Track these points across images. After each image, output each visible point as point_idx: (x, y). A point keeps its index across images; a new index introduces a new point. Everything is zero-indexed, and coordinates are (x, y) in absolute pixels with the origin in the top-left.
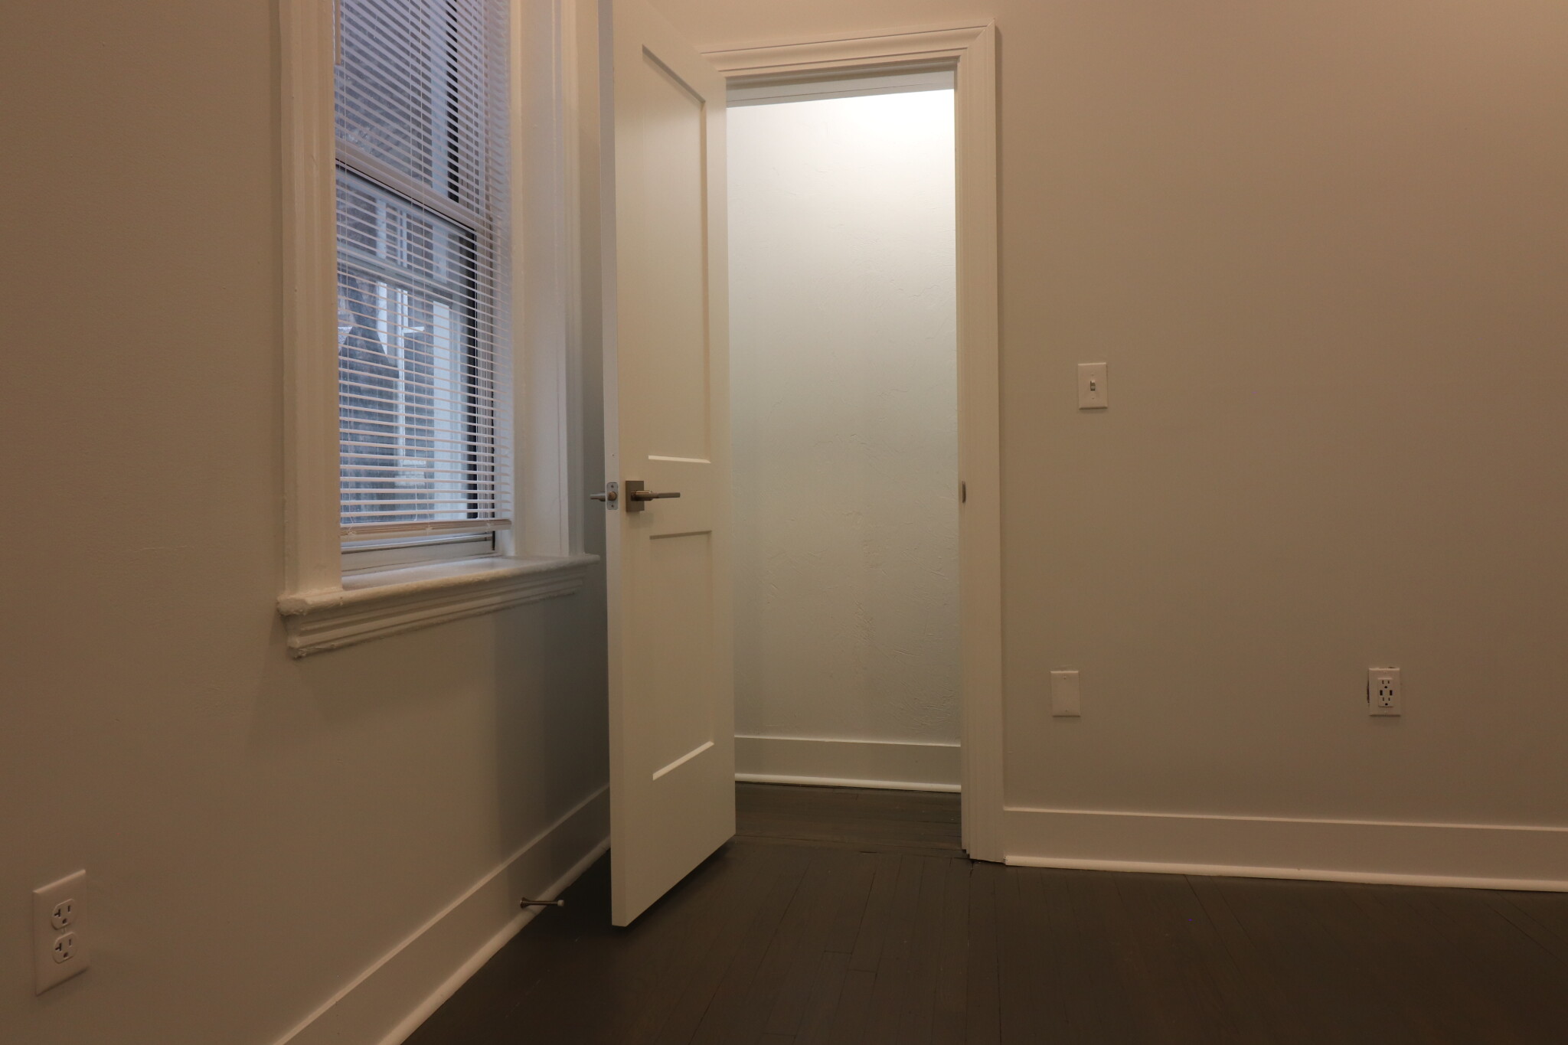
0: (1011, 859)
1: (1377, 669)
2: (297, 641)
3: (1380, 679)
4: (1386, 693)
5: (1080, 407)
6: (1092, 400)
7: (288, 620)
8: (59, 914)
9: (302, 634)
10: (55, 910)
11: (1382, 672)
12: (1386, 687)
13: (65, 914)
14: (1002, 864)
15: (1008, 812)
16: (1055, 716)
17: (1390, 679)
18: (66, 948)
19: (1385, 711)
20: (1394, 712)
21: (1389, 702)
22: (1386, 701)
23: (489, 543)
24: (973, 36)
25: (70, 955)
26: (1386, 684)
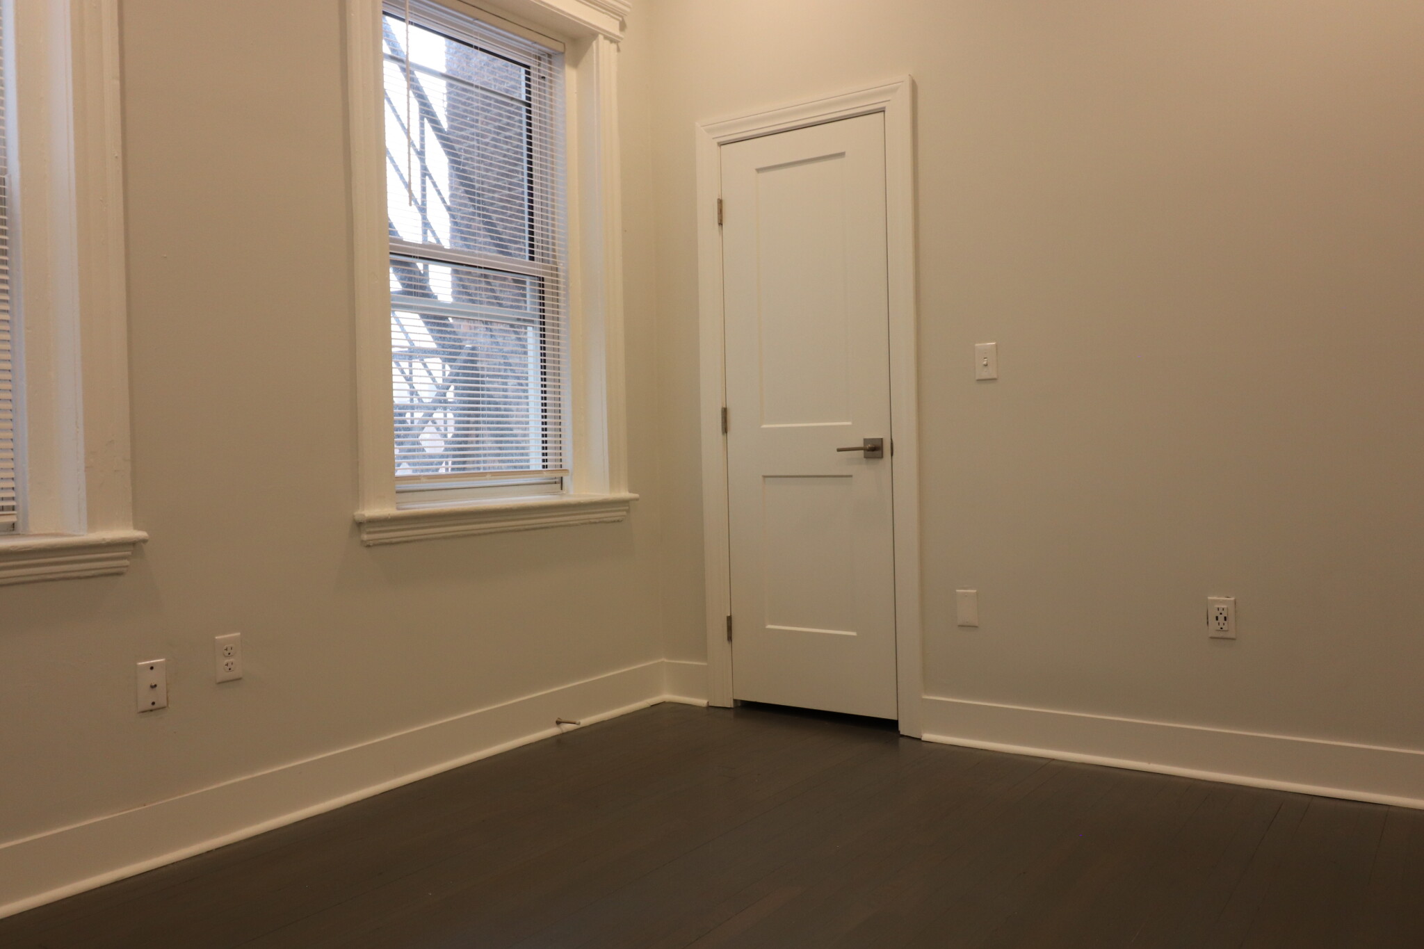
0: (927, 736)
1: (1215, 598)
2: (365, 537)
3: (1217, 606)
4: (1221, 618)
5: (977, 378)
6: (985, 374)
7: (360, 525)
8: (226, 649)
9: (369, 533)
10: (225, 647)
11: (1220, 600)
12: (1221, 614)
13: (229, 651)
14: (920, 739)
15: (927, 699)
16: (959, 626)
17: (1225, 606)
18: (230, 666)
19: (1221, 634)
20: (1229, 635)
21: (1223, 627)
22: (1221, 625)
23: (559, 485)
24: (893, 91)
25: (232, 669)
26: (1221, 611)
